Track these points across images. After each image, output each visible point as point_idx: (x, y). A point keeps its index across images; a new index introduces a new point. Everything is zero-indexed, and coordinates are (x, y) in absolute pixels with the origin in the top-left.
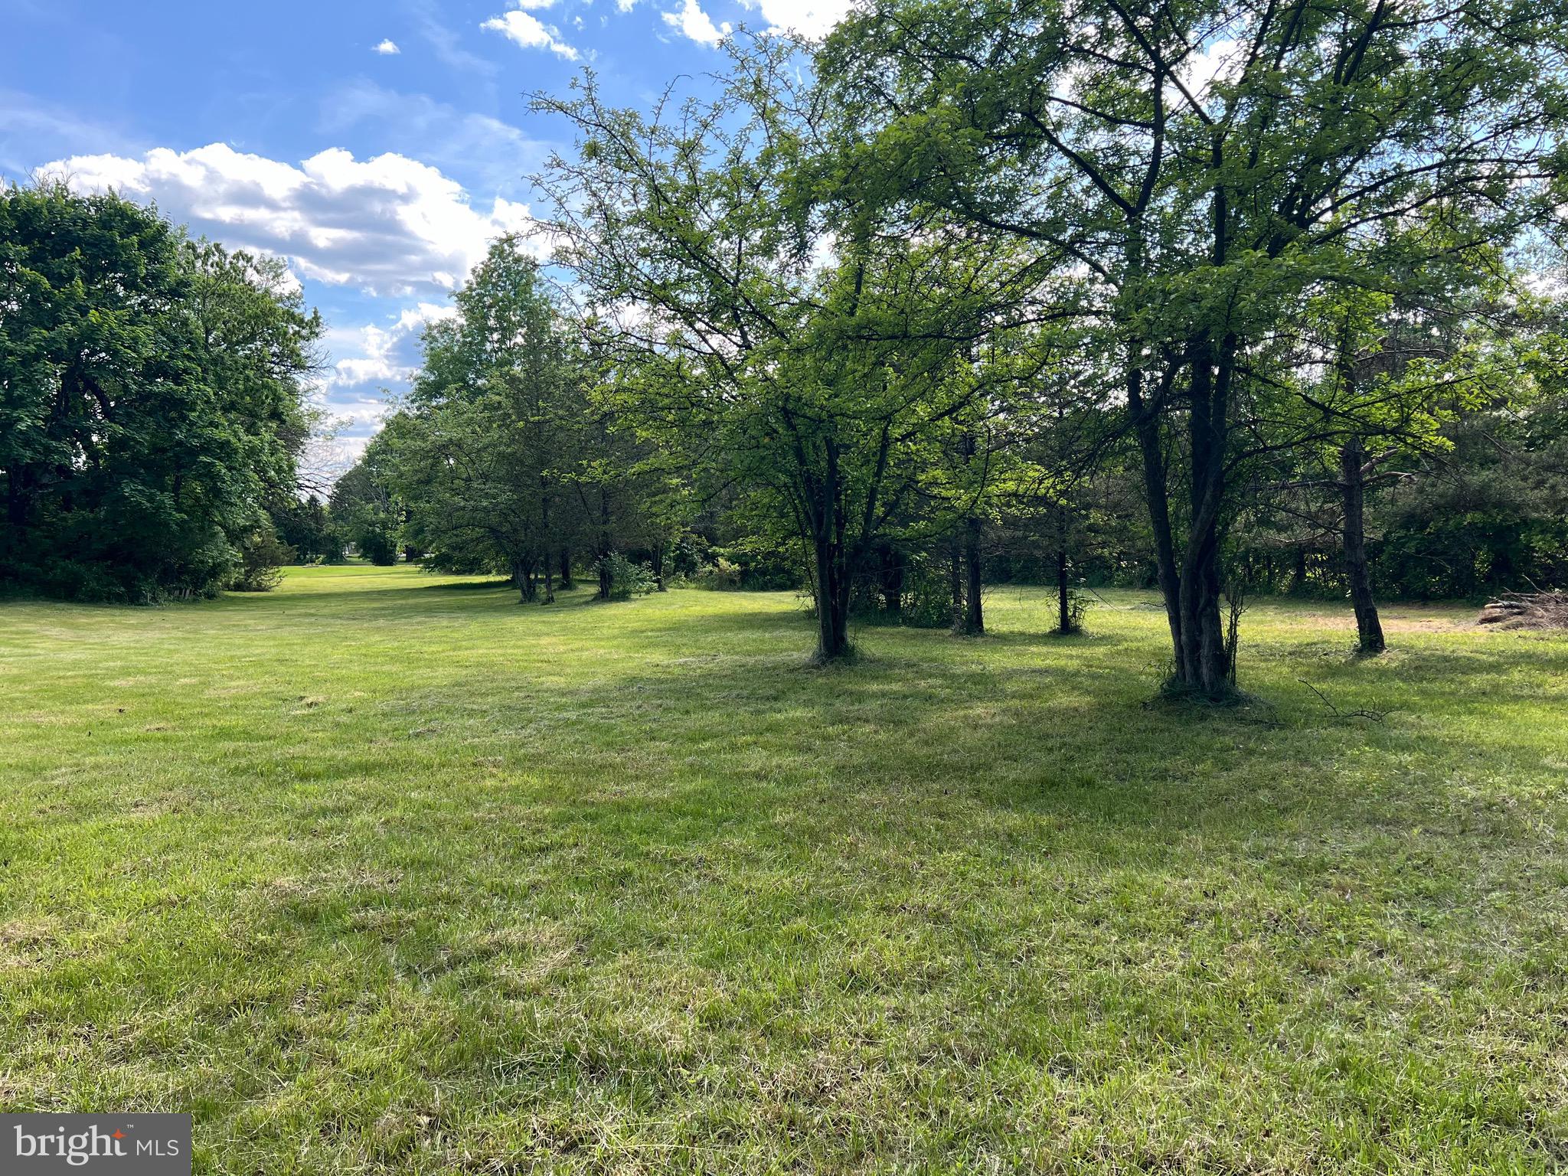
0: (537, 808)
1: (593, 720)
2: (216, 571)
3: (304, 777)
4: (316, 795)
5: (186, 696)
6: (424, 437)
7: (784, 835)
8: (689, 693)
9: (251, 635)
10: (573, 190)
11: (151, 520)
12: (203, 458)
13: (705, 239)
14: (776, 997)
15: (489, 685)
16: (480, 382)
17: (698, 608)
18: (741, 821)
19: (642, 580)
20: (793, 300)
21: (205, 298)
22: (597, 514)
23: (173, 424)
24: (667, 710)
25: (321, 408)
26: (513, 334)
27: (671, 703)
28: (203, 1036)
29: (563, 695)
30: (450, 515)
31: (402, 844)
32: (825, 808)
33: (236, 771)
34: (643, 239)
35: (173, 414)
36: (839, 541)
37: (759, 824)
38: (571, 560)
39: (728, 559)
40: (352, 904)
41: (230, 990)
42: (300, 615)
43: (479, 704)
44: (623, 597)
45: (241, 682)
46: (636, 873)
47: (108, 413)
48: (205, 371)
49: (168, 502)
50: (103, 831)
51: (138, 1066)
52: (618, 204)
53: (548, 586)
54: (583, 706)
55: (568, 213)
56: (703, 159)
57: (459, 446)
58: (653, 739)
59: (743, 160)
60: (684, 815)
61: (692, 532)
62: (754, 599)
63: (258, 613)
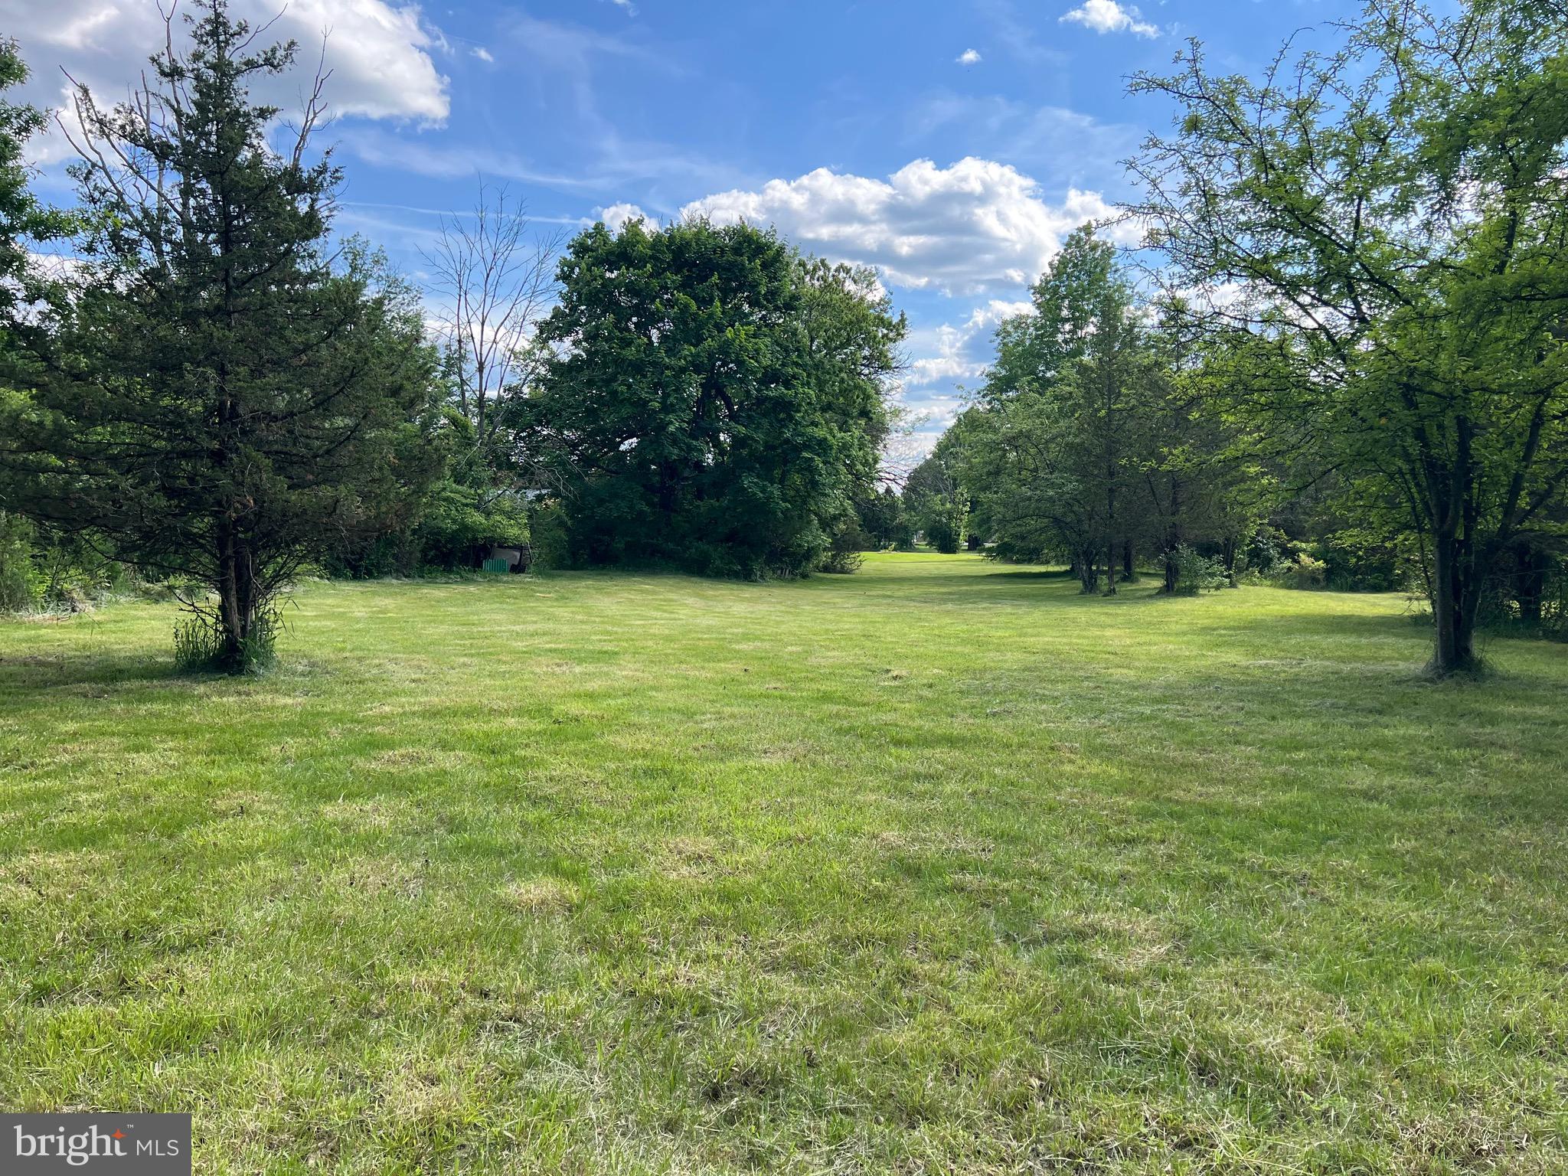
0: (1120, 799)
1: (1169, 716)
2: (810, 553)
3: (898, 743)
4: (909, 759)
5: (795, 662)
6: (995, 431)
7: (1404, 864)
8: (1274, 699)
9: (840, 611)
10: (1171, 169)
11: (762, 509)
12: (805, 454)
13: (1317, 203)
14: (1412, 1041)
15: (1058, 673)
16: (1048, 375)
17: (1277, 607)
18: (1350, 841)
19: (1213, 575)
20: (1421, 263)
21: (811, 310)
22: (1166, 504)
23: (782, 424)
24: (1250, 714)
25: (902, 406)
26: (1086, 322)
27: (1255, 707)
28: (835, 962)
29: (1135, 688)
30: (1016, 505)
31: (991, 816)
32: (1455, 839)
33: (840, 731)
34: (1243, 211)
35: (782, 416)
36: (1467, 535)
37: (1372, 848)
38: (1133, 552)
39: (1312, 555)
40: (950, 866)
41: (853, 925)
42: (878, 596)
43: (1048, 689)
44: (1191, 591)
45: (836, 653)
46: (1232, 879)
47: (733, 416)
48: (809, 376)
49: (777, 493)
50: (742, 771)
51: (785, 977)
52: (1218, 178)
53: (1110, 578)
54: (1156, 701)
55: (1162, 193)
56: (1317, 118)
57: (1028, 437)
58: (1237, 742)
59: (1368, 113)
60: (1281, 827)
61: (1270, 524)
62: (1343, 600)
63: (844, 593)
